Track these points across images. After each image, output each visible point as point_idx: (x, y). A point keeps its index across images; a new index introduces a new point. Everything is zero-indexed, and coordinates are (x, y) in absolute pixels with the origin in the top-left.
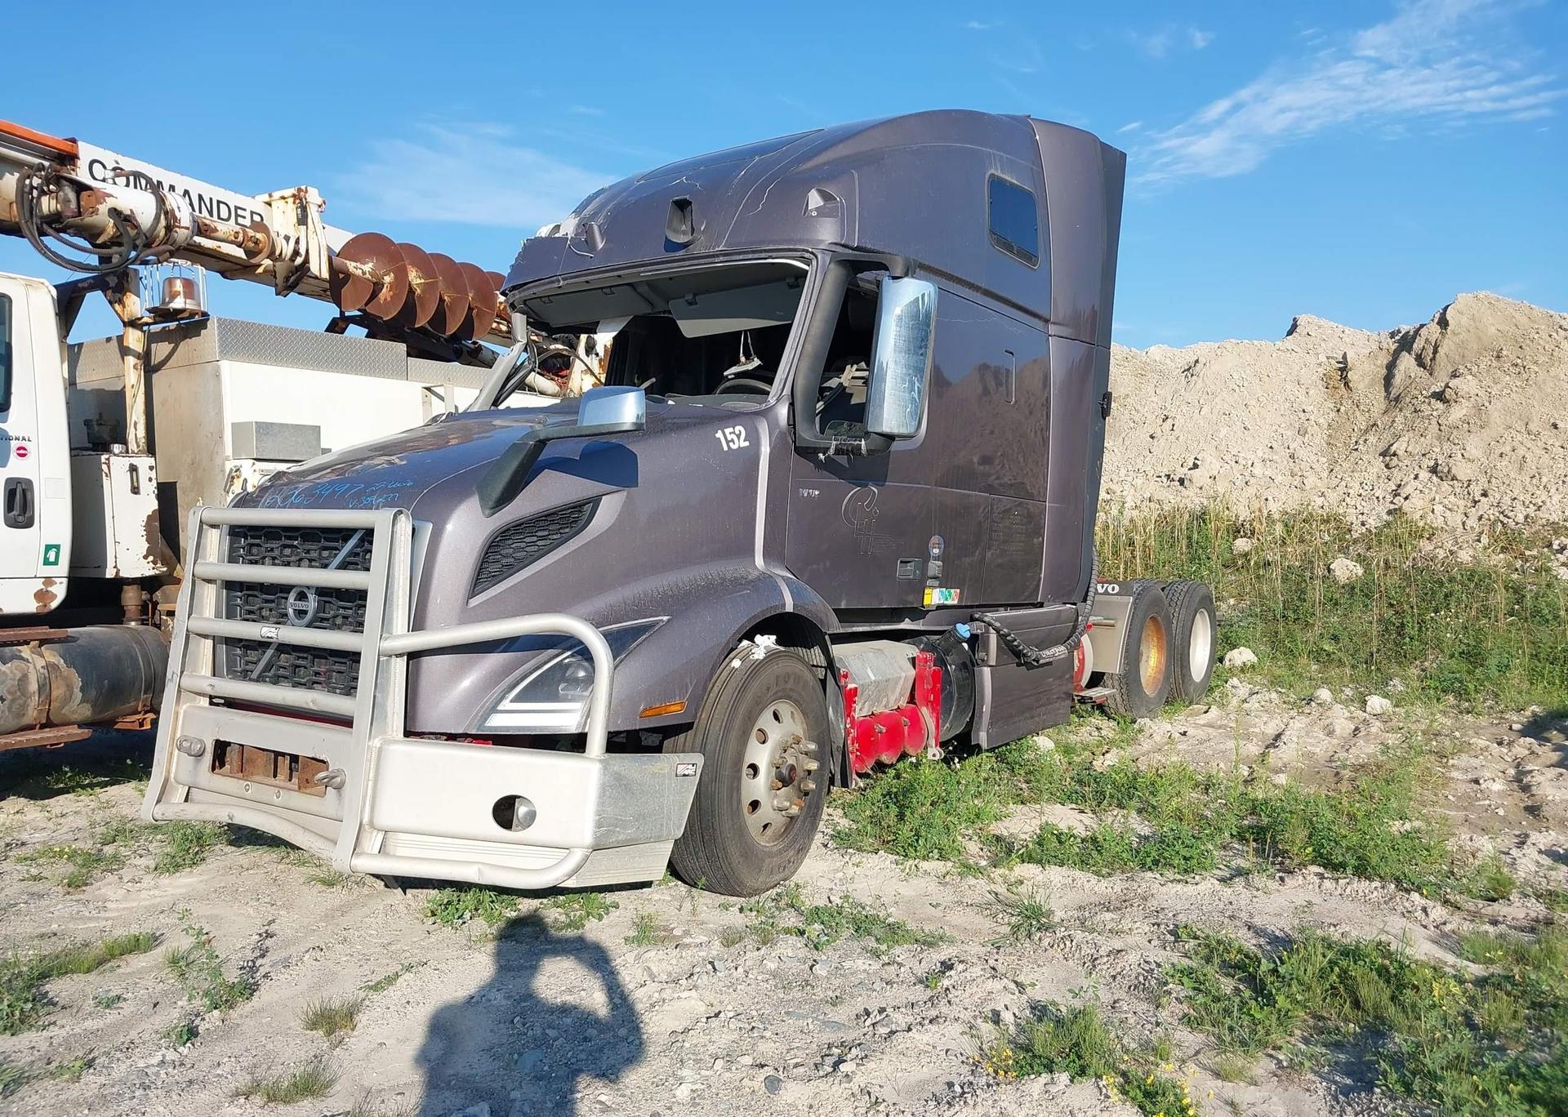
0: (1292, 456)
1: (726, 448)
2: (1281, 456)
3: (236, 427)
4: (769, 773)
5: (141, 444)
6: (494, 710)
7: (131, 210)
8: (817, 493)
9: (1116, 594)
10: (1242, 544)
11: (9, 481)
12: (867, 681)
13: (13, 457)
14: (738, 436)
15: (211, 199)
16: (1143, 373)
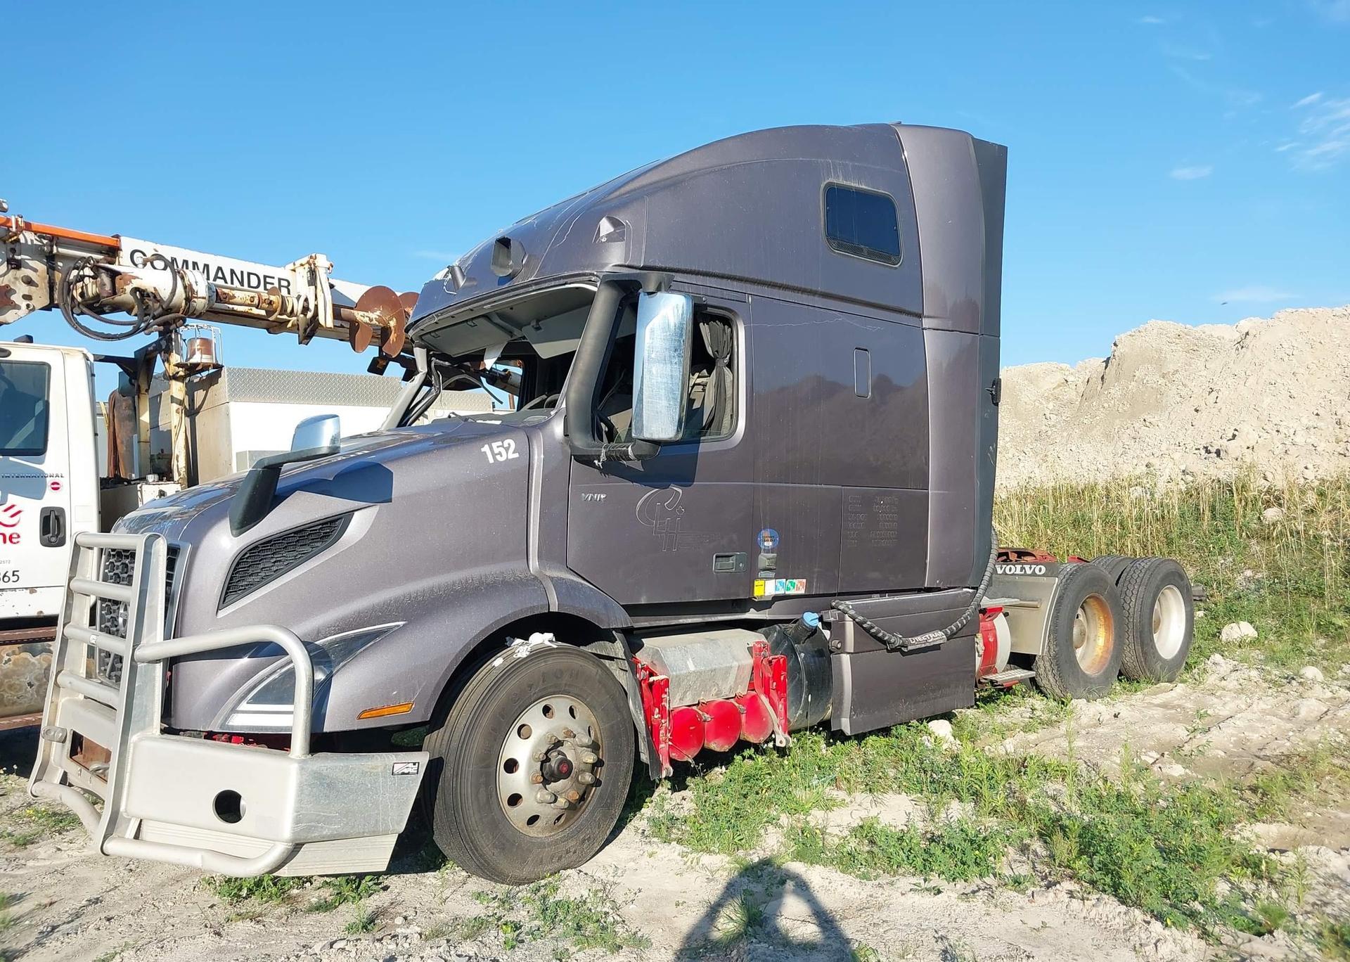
0: (1339, 423)
1: (491, 460)
2: (1327, 424)
3: (237, 454)
4: (530, 767)
5: (182, 473)
6: (234, 710)
7: (155, 288)
8: (602, 497)
9: (1043, 575)
10: (1272, 514)
11: (43, 510)
12: (684, 672)
13: (49, 491)
14: (507, 449)
15: (242, 272)
16: (1195, 348)
